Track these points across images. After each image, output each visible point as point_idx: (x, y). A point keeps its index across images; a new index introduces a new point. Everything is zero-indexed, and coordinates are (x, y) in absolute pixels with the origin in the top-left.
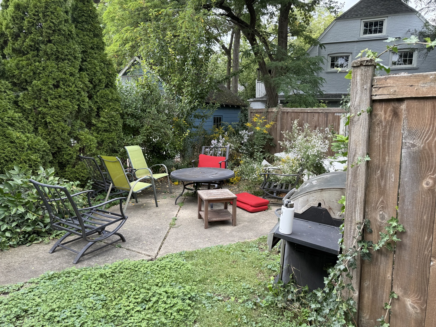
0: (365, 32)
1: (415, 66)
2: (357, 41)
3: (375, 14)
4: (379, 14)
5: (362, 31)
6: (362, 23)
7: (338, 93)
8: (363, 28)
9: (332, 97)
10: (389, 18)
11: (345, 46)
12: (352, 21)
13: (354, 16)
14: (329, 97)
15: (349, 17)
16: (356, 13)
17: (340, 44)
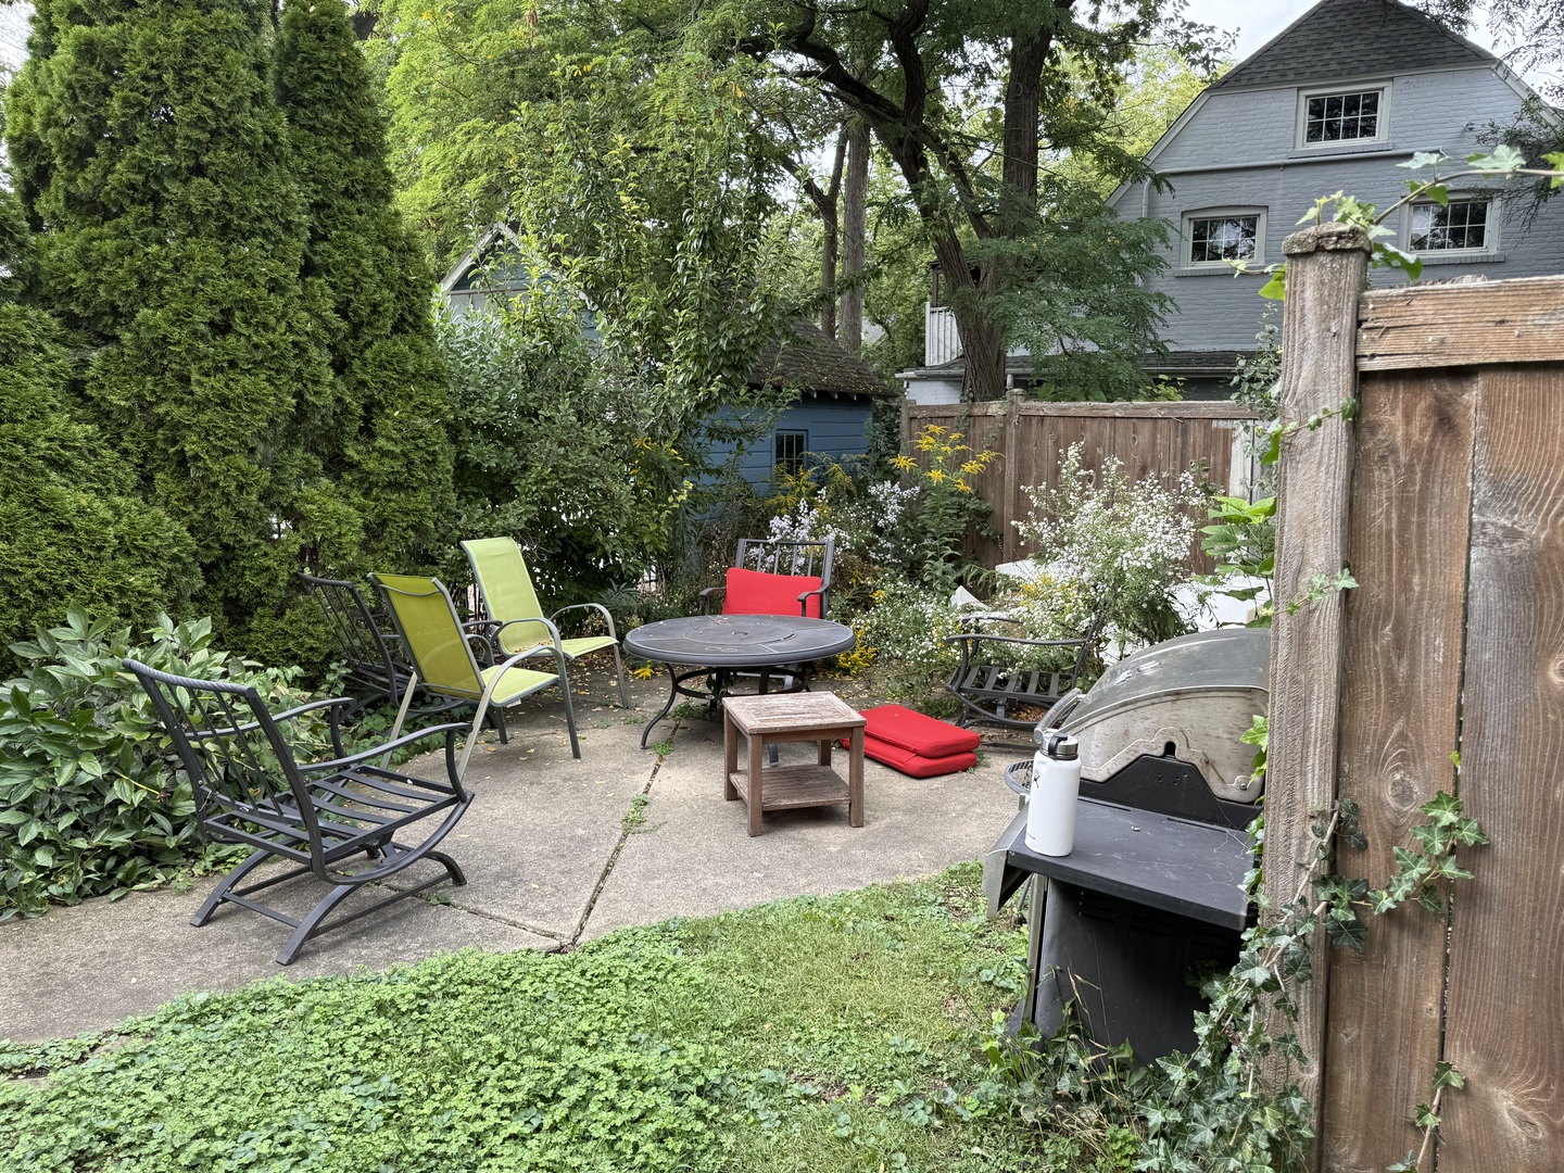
0: (1314, 134)
1: (1493, 251)
2: (1286, 166)
3: (1348, 71)
4: (1363, 69)
5: (1303, 130)
6: (1302, 100)
7: (1218, 348)
8: (1304, 118)
9: (1198, 364)
10: (1399, 83)
11: (1242, 181)
12: (1268, 95)
13: (1274, 77)
14: (1188, 364)
15: (1257, 81)
16: (1280, 67)
17: (1225, 175)
